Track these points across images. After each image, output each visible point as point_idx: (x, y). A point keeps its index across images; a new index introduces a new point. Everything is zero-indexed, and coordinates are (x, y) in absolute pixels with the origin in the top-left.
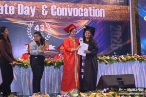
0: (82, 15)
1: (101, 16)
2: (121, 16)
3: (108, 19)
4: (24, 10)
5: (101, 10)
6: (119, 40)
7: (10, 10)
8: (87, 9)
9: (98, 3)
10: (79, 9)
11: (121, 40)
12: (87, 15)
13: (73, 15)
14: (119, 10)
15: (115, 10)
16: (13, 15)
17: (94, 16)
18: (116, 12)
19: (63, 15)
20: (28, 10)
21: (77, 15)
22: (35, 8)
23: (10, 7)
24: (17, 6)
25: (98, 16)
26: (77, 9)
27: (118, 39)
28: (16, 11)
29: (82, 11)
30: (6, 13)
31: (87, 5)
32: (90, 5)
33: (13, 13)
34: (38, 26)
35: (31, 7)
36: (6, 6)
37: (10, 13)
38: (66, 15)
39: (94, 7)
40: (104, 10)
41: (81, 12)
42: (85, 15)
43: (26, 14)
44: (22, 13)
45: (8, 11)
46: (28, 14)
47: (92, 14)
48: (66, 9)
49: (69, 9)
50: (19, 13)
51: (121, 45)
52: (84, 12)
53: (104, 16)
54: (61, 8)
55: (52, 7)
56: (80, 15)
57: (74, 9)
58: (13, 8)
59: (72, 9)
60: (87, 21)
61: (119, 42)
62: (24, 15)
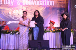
1: (52, 5)
2: (64, 5)
3: (56, 6)
4: (8, 2)
7: (0, 2)
8: (43, 1)
10: (39, 1)
12: (43, 5)
13: (35, 4)
14: (63, 1)
15: (61, 1)
16: (1, 5)
17: (47, 5)
18: (61, 2)
19: (29, 5)
20: (10, 2)
21: (37, 5)
25: (50, 5)
26: (37, 1)
28: (3, 2)
38: (31, 5)
40: (53, 1)
41: (40, 3)
42: (42, 5)
44: (6, 4)
46: (10, 4)
47: (46, 4)
48: (31, 1)
49: (33, 1)
52: (41, 3)
53: (53, 5)
54: (28, 1)
56: (39, 5)
59: (34, 1)
60: (43, 8)
62: (7, 4)
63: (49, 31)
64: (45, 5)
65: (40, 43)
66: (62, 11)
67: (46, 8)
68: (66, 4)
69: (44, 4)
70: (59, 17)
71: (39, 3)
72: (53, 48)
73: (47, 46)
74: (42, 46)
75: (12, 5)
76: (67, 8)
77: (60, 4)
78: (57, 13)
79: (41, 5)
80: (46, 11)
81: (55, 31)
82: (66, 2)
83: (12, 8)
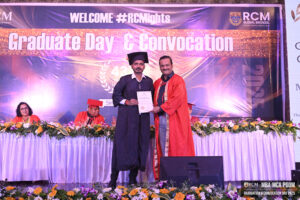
0: (192, 49)
1: (227, 49)
2: (263, 48)
3: (239, 54)
4: (96, 43)
5: (227, 39)
6: (259, 92)
7: (74, 43)
8: (201, 39)
9: (221, 27)
10: (188, 39)
11: (262, 91)
12: (201, 49)
13: (176, 47)
14: (261, 38)
15: (253, 38)
16: (78, 51)
17: (213, 49)
18: (254, 41)
19: (160, 49)
20: (102, 43)
21: (182, 49)
22: (112, 38)
23: (74, 39)
24: (84, 36)
25: (222, 49)
26: (183, 38)
27: (258, 89)
28: (83, 44)
29: (192, 41)
30: (68, 48)
31: (201, 32)
32: (206, 31)
33: (78, 48)
34: (116, 68)
35: (107, 38)
36: (68, 36)
37: (74, 48)
38: (165, 49)
39: (213, 35)
40: (231, 39)
41: (190, 44)
42: (197, 49)
43: (98, 49)
44: (92, 48)
45: (70, 45)
46: (102, 48)
47: (210, 47)
48: (164, 38)
49: (169, 38)
50: (87, 48)
51: (262, 101)
52: (194, 44)
53: (231, 49)
54: (155, 38)
55: (141, 36)
56: (188, 49)
57: (179, 38)
58: (79, 39)
59: (174, 38)
60: (200, 59)
61: (258, 95)
62: (95, 50)
63: (221, 129)
64: (208, 49)
65: (196, 164)
66: (257, 67)
67: (210, 59)
68: (270, 45)
69: (204, 47)
70: (250, 84)
71: (188, 43)
72: (233, 179)
73: (218, 175)
74: (201, 175)
75: (109, 51)
76: (274, 57)
77: (253, 47)
78: (244, 73)
79: (194, 51)
80: (210, 66)
81: (237, 127)
82: (269, 41)
83: (110, 61)
